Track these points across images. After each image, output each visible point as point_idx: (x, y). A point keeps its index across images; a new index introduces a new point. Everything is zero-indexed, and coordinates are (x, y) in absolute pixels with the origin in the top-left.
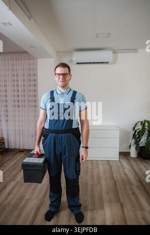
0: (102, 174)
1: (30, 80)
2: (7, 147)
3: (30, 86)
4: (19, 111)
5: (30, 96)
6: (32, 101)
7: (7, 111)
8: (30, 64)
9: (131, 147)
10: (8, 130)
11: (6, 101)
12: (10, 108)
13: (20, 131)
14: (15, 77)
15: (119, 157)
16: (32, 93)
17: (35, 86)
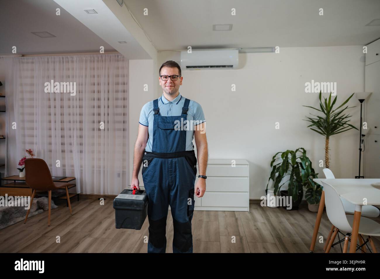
0: (222, 229)
1: (117, 91)
2: (79, 192)
3: (117, 99)
4: (99, 137)
5: (117, 114)
6: (119, 122)
7: (81, 137)
8: (118, 68)
9: (268, 191)
10: (81, 167)
11: (81, 122)
12: (86, 133)
13: (100, 167)
14: (96, 86)
15: (250, 207)
16: (120, 110)
17: (124, 99)
